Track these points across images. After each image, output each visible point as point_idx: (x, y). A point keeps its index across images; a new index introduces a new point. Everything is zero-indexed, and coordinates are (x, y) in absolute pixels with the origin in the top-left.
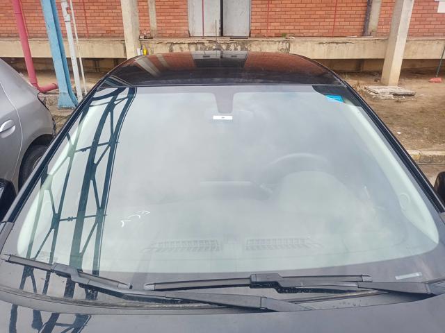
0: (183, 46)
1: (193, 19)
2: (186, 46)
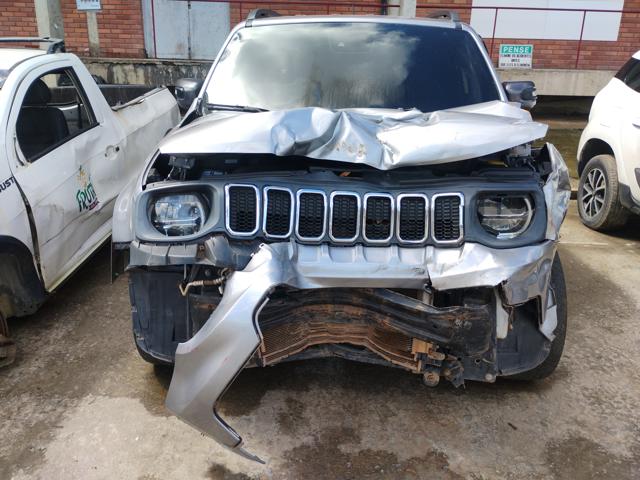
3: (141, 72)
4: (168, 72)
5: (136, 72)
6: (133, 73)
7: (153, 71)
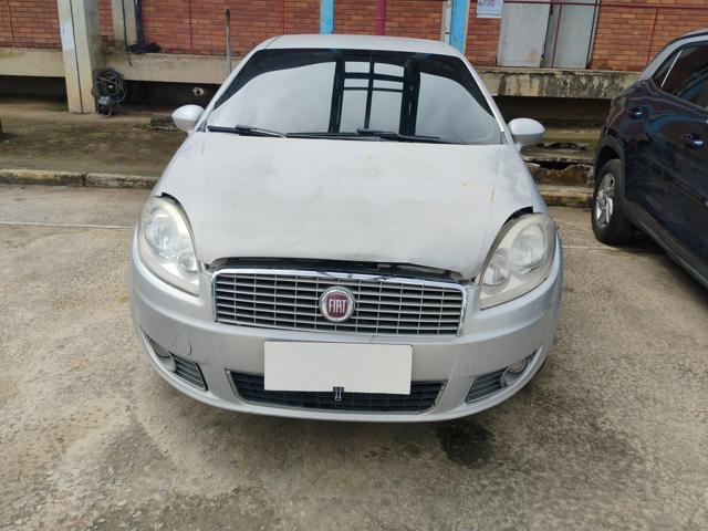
0: (521, 77)
1: (504, 42)
2: (527, 77)
3: (536, 82)
4: (565, 83)
5: (531, 82)
6: (528, 84)
7: (549, 82)
